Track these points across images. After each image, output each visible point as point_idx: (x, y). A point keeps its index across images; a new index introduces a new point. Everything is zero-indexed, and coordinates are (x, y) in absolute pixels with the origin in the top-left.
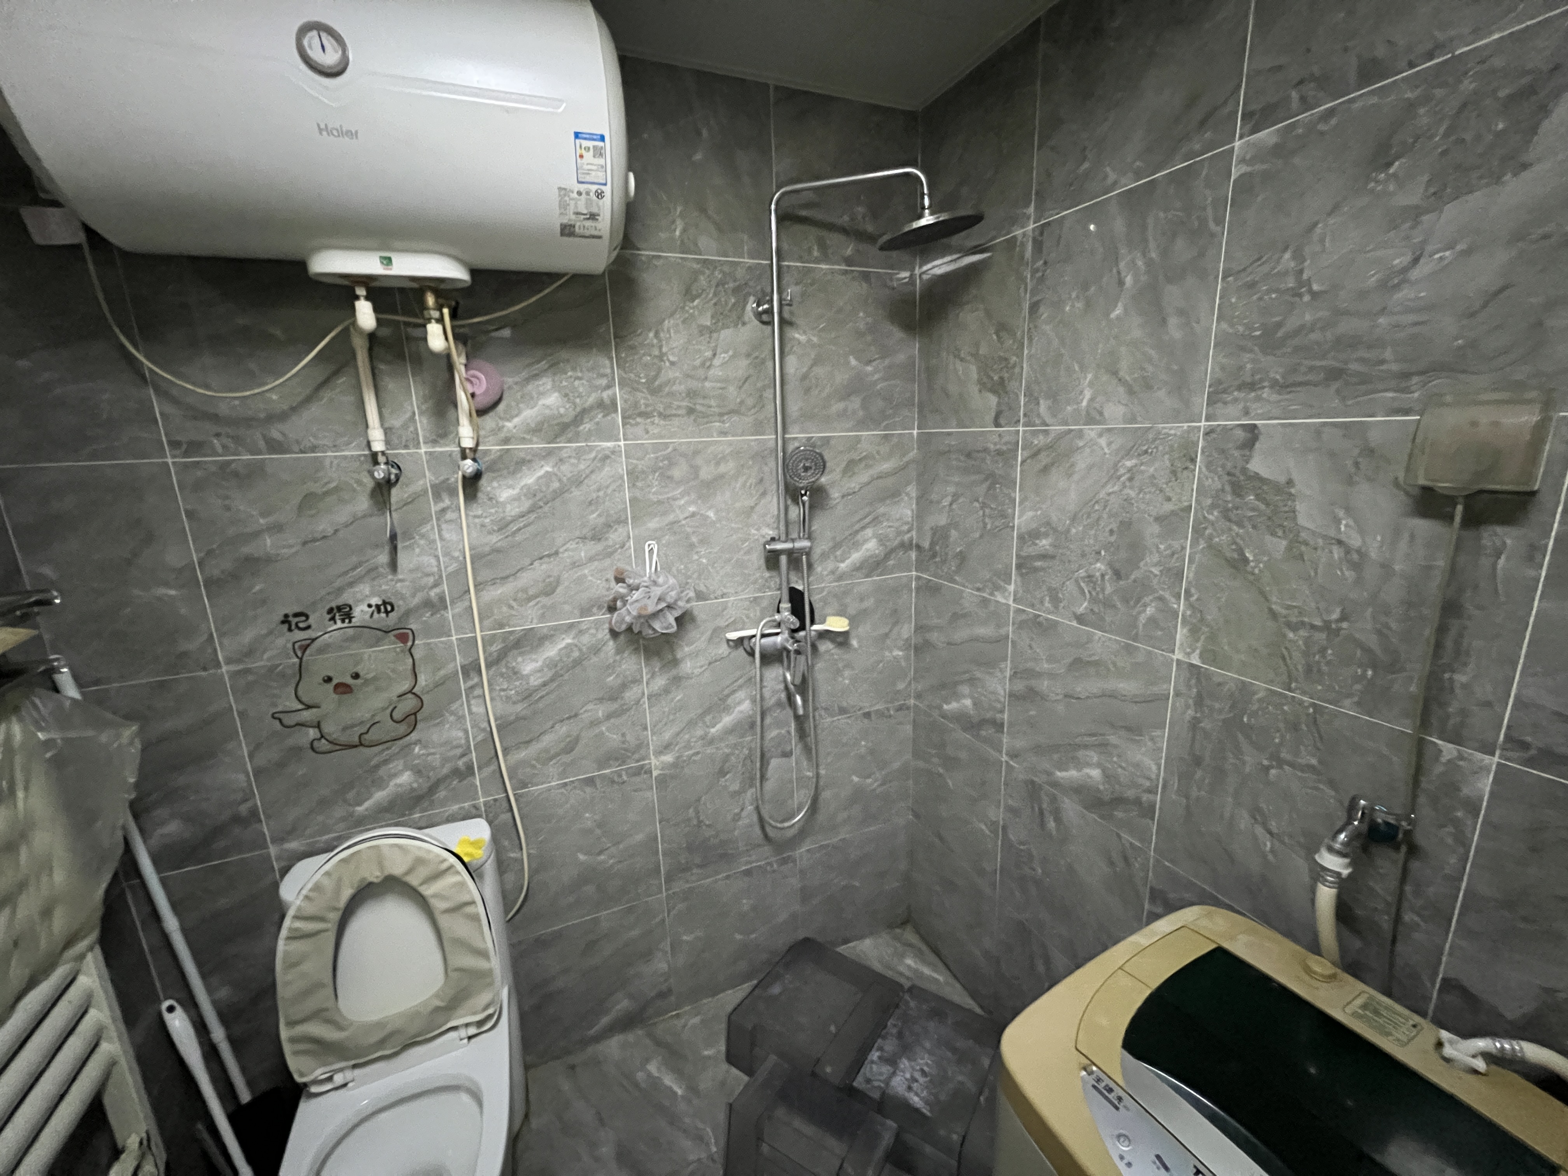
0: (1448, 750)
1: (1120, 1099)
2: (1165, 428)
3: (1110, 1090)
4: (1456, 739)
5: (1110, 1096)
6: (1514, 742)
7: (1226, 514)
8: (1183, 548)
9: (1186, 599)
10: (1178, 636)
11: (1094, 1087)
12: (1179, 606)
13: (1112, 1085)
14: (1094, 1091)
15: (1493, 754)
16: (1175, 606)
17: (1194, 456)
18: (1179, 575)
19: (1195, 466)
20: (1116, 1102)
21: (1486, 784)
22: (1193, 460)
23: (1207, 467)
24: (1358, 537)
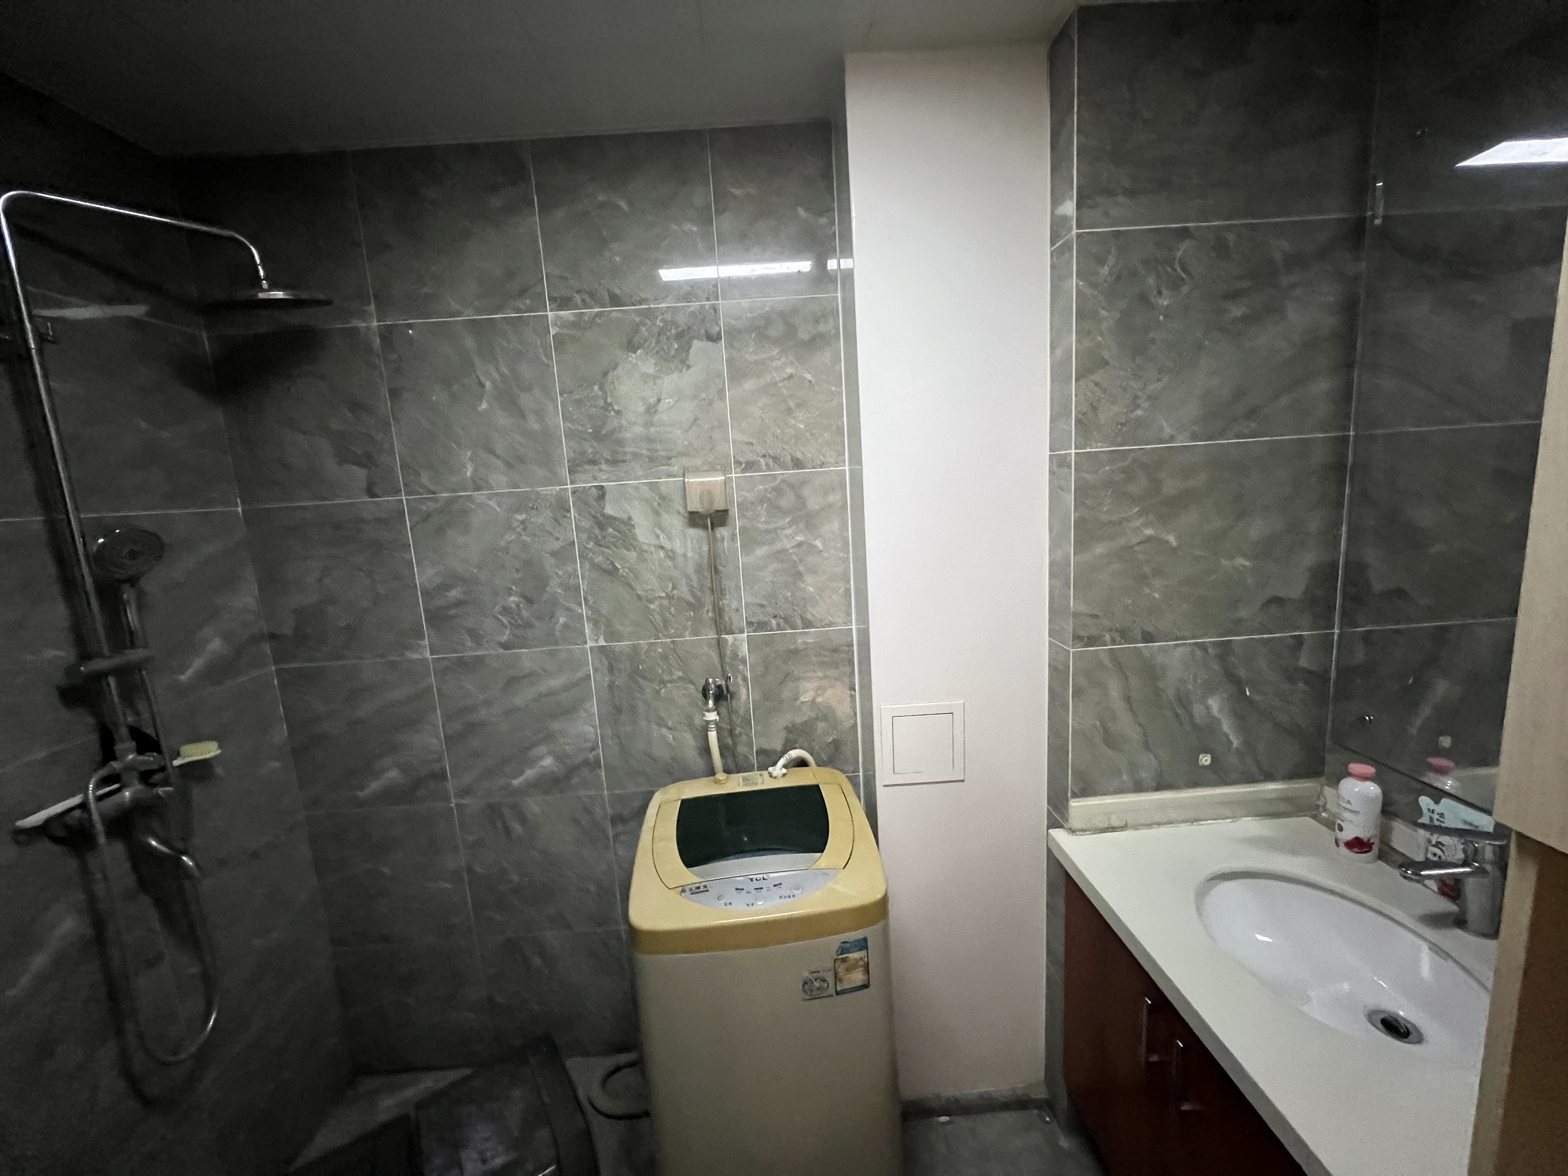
0: (729, 638)
1: (705, 886)
2: (542, 490)
3: (699, 888)
4: (731, 632)
5: (701, 890)
6: (750, 624)
7: (598, 543)
8: (576, 570)
9: (586, 604)
10: (587, 631)
11: (691, 894)
12: (582, 611)
13: (697, 885)
14: (694, 895)
15: (744, 632)
16: (580, 611)
17: (567, 507)
18: (577, 588)
19: (571, 514)
20: (706, 889)
21: (744, 650)
22: (569, 511)
23: (579, 515)
24: (669, 543)
